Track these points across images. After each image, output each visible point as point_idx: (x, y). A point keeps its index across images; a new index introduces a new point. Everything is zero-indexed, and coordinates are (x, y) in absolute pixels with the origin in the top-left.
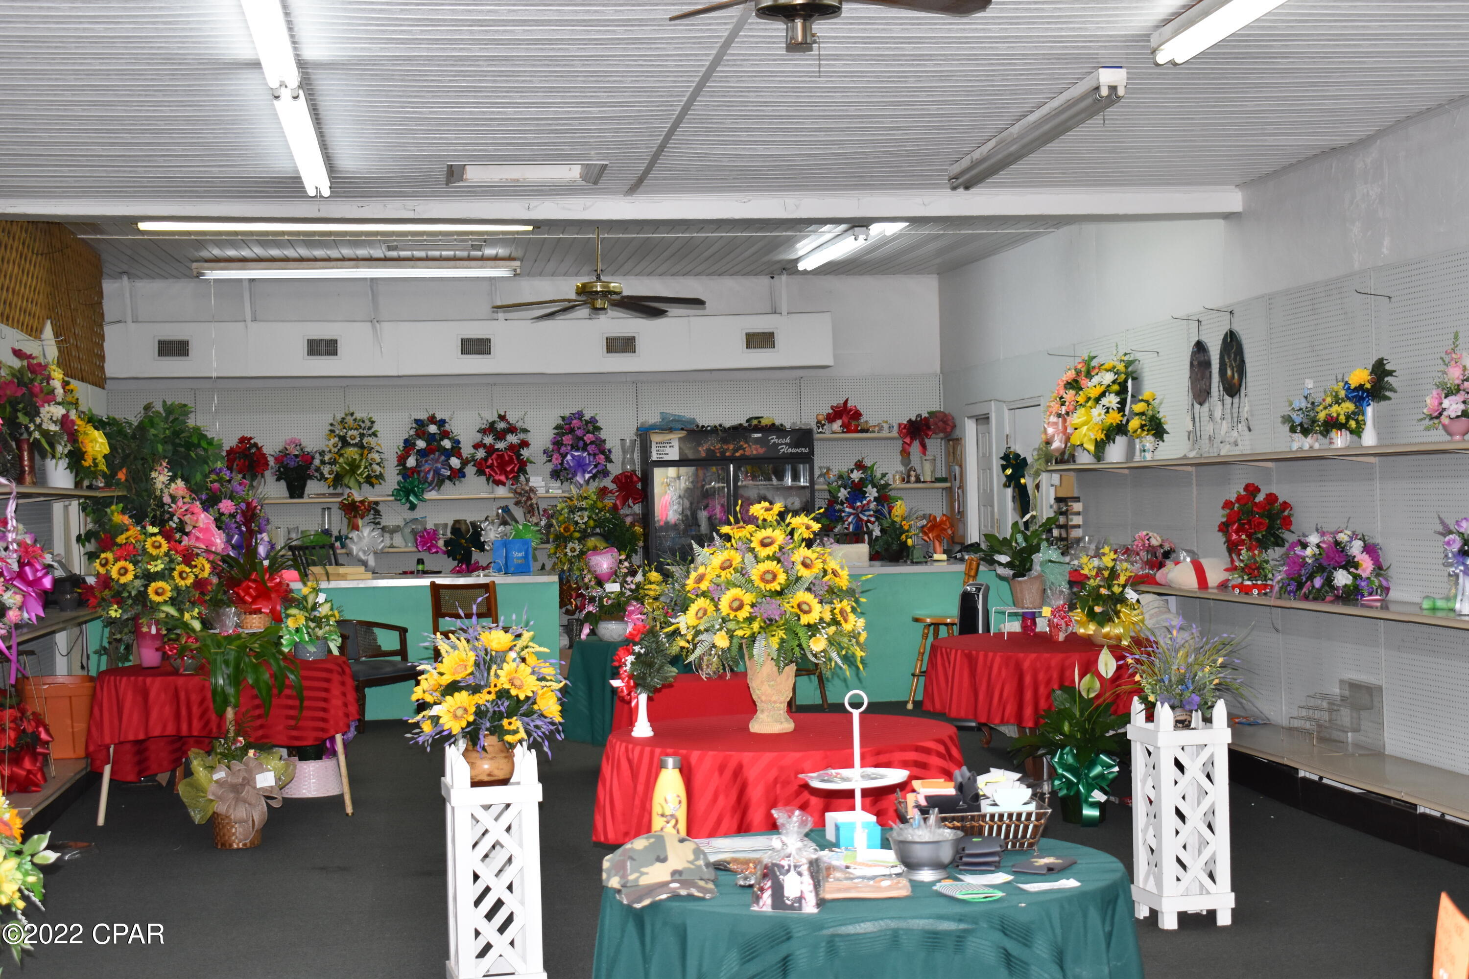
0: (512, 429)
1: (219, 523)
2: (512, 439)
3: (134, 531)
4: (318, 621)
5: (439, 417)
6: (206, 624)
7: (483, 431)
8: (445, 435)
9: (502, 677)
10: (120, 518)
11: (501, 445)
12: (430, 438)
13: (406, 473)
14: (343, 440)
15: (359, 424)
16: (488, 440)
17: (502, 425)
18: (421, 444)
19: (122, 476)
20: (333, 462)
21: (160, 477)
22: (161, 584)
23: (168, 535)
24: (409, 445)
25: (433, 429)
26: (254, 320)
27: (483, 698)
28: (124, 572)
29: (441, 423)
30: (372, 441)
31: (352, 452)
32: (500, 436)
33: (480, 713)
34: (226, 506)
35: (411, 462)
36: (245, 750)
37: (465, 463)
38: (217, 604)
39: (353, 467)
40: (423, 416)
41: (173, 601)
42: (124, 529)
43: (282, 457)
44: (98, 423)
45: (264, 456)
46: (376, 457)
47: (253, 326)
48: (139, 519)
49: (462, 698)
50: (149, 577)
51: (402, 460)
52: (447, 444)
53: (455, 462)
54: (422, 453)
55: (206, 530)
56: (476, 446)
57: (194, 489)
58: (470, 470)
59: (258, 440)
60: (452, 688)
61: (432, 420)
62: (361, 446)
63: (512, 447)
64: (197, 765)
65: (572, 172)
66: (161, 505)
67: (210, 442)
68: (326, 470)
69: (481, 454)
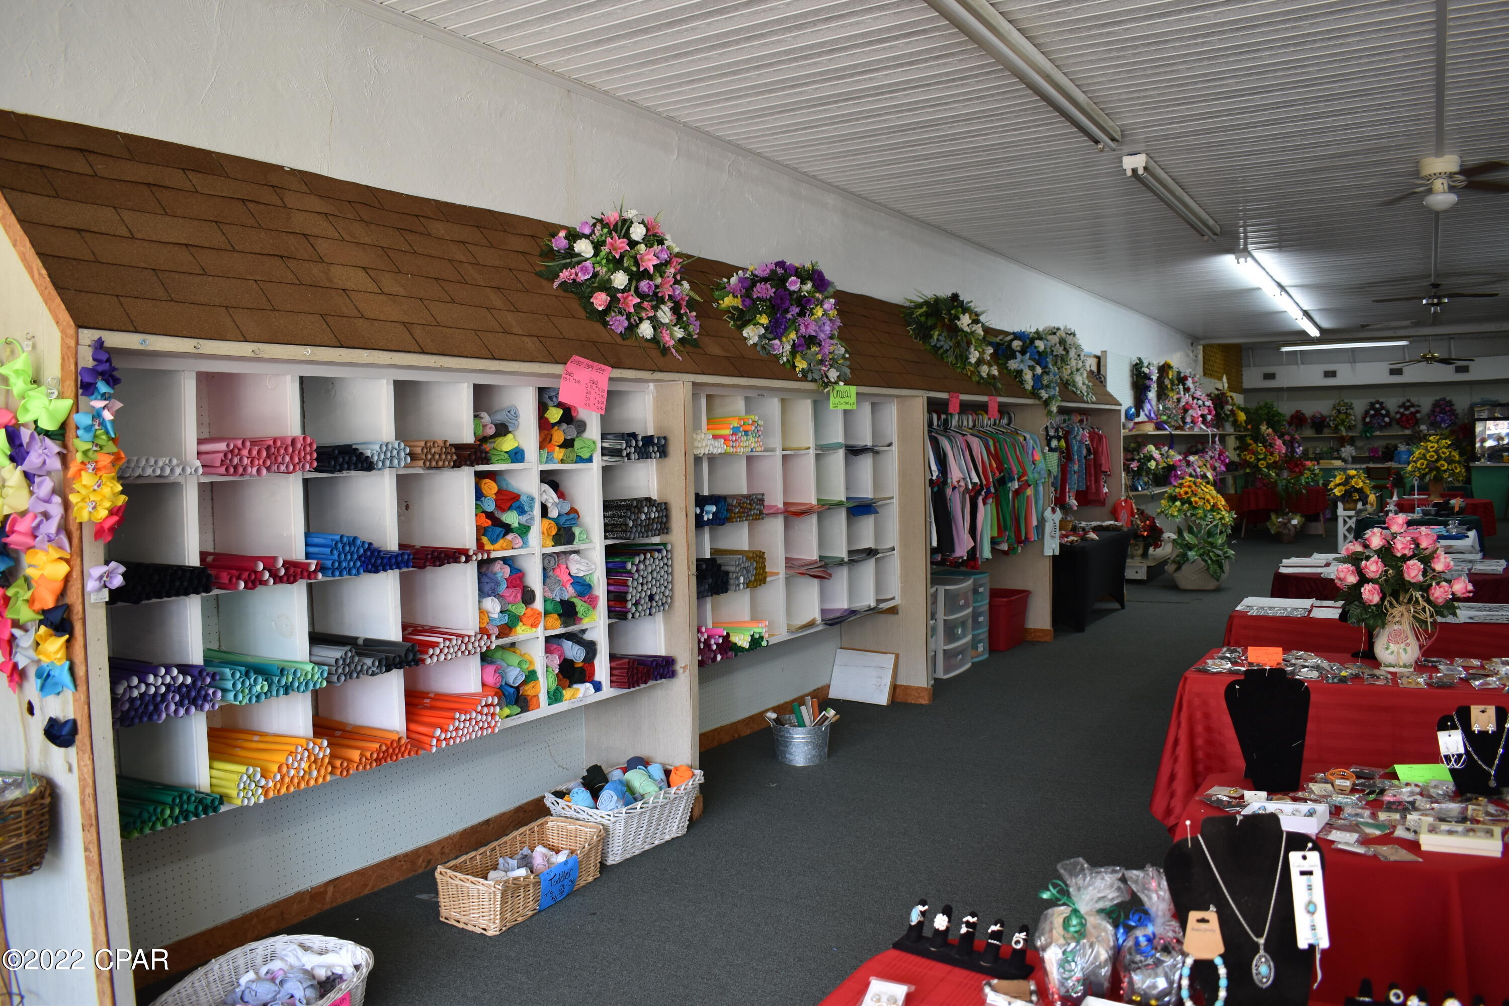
0: (1413, 406)
1: (1284, 443)
2: (1412, 410)
3: (1254, 445)
4: (1315, 475)
5: (1381, 400)
6: (1277, 475)
7: (1400, 407)
8: (1383, 408)
9: (1353, 482)
10: (1250, 441)
11: (1407, 412)
12: (1376, 410)
13: (1365, 424)
14: (1339, 412)
15: (1346, 404)
16: (1402, 410)
17: (1408, 404)
18: (1372, 412)
19: (1249, 427)
20: (1335, 420)
21: (1263, 428)
22: (1262, 462)
23: (1265, 447)
24: (1367, 413)
25: (1377, 406)
26: (1302, 363)
27: (1347, 487)
28: (1251, 458)
29: (1381, 404)
30: (1351, 412)
31: (1342, 416)
32: (1407, 408)
33: (1346, 491)
34: (1287, 438)
35: (1368, 420)
36: (1288, 513)
37: (1391, 420)
38: (1281, 469)
39: (1343, 422)
40: (1373, 400)
41: (1266, 467)
42: (1250, 445)
43: (1313, 418)
44: (1242, 410)
45: (1306, 418)
46: (1353, 418)
47: (1302, 367)
48: (1256, 442)
49: (1341, 487)
50: (1259, 460)
51: (1364, 418)
52: (1383, 412)
53: (1387, 419)
54: (1372, 416)
55: (1279, 446)
56: (1397, 413)
57: (1275, 431)
58: (1394, 423)
59: (1304, 411)
60: (1339, 485)
61: (1377, 402)
62: (1346, 413)
63: (1412, 413)
64: (1273, 517)
65: (1407, 323)
66: (1263, 437)
67: (1281, 414)
68: (1331, 423)
69: (1398, 416)
